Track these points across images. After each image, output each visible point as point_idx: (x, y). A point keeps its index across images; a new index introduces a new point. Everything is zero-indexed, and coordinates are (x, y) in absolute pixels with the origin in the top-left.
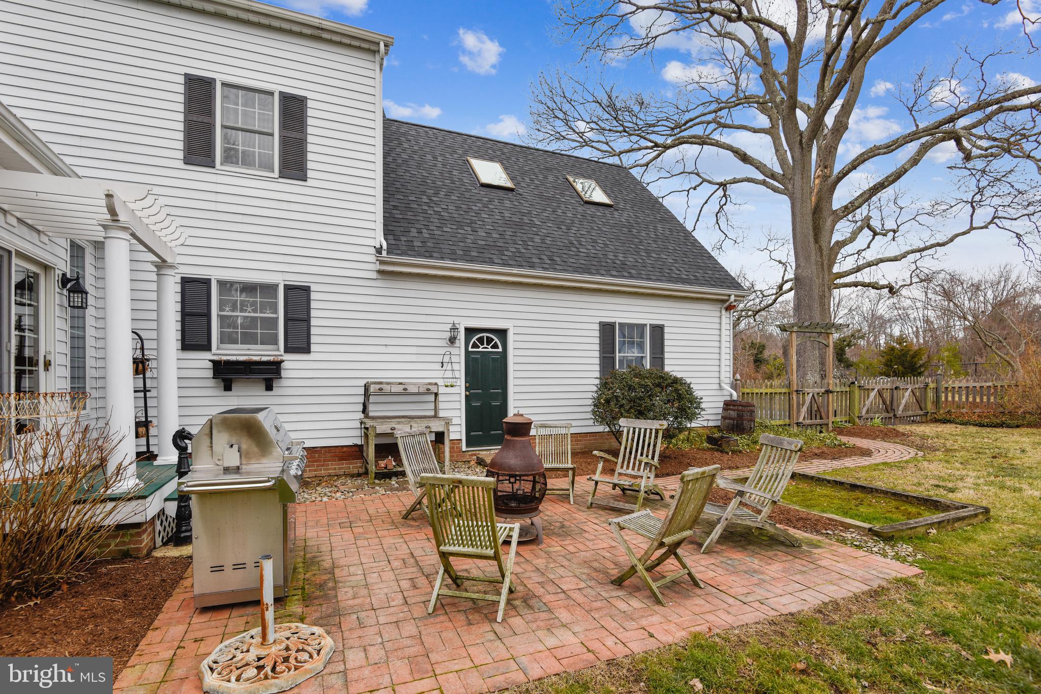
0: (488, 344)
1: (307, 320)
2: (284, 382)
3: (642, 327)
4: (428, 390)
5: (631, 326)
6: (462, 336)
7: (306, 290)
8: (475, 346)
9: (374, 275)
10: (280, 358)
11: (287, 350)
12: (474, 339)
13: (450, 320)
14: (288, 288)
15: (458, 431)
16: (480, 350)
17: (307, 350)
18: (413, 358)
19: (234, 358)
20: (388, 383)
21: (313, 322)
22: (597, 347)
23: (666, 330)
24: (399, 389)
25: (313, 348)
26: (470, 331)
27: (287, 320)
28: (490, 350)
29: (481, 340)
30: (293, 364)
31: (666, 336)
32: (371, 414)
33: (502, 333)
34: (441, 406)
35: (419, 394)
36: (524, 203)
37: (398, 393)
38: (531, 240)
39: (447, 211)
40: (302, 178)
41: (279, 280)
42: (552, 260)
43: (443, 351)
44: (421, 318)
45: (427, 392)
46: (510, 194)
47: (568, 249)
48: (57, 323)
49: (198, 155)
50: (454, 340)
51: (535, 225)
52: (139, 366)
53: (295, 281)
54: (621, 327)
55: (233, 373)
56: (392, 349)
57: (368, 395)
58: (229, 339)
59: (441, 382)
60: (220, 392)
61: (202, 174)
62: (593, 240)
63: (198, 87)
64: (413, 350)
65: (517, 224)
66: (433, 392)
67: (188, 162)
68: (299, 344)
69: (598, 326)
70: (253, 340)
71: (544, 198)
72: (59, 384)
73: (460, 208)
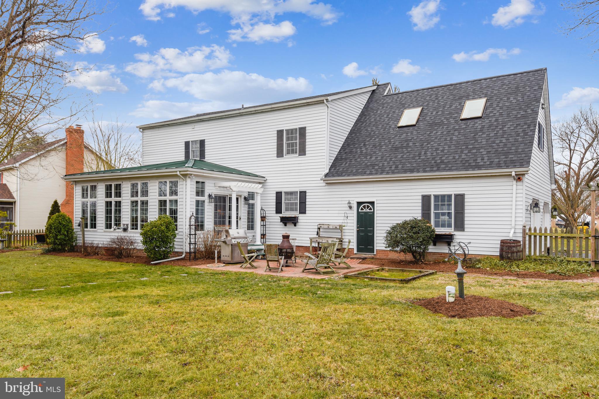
0: (367, 208)
1: (305, 203)
2: (299, 224)
3: (450, 196)
4: (336, 227)
5: (443, 196)
6: (355, 206)
7: (305, 192)
8: (362, 209)
9: (324, 184)
10: (297, 216)
11: (300, 213)
12: (362, 206)
13: (348, 199)
14: (300, 192)
15: (354, 245)
16: (364, 211)
17: (305, 213)
18: (337, 215)
19: (287, 216)
20: (323, 225)
21: (307, 203)
22: (420, 208)
23: (466, 197)
24: (326, 227)
25: (307, 212)
26: (359, 204)
27: (300, 203)
28: (368, 211)
29: (364, 207)
30: (302, 218)
31: (466, 200)
32: (321, 236)
33: (372, 203)
34: (344, 234)
35: (333, 229)
36: (415, 133)
37: (328, 228)
38: (396, 157)
39: (367, 149)
40: (305, 154)
41: (298, 190)
42: (397, 167)
43: (347, 212)
44: (340, 199)
45: (336, 228)
46: (411, 128)
47: (413, 158)
48: (243, 208)
49: (280, 154)
50: (350, 207)
51: (408, 146)
52: (263, 218)
53: (303, 189)
54: (436, 197)
55: (285, 221)
56: (330, 212)
57: (319, 229)
58: (287, 210)
59: (346, 224)
60: (283, 226)
61: (280, 160)
62: (437, 149)
63: (280, 133)
64: (337, 212)
65: (397, 149)
66: (341, 228)
67: (278, 157)
68: (303, 211)
69: (420, 198)
70: (292, 210)
71: (433, 125)
72: (243, 223)
73: (374, 146)
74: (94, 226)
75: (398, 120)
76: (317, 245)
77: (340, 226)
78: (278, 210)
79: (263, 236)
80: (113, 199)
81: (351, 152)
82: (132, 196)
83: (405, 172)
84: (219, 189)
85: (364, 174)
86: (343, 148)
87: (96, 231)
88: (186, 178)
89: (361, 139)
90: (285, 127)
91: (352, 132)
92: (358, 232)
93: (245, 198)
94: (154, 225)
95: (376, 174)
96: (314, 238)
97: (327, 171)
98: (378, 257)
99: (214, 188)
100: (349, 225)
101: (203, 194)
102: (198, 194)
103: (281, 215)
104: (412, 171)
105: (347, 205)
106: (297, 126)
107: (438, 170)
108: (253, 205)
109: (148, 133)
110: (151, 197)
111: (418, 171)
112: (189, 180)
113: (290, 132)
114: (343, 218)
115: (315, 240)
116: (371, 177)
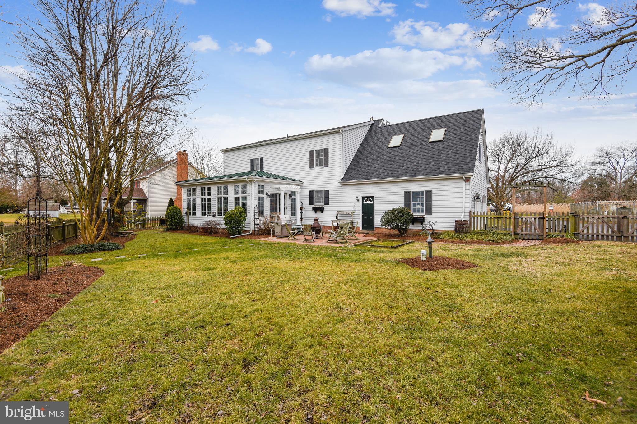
1: (328, 197)
2: (324, 211)
3: (422, 192)
5: (418, 192)
6: (361, 199)
7: (328, 191)
8: (365, 201)
9: (341, 185)
10: (323, 206)
11: (325, 204)
13: (356, 195)
14: (325, 191)
15: (360, 225)
17: (328, 204)
18: (349, 205)
19: (317, 206)
20: (340, 212)
21: (330, 198)
22: (404, 200)
23: (433, 192)
24: (342, 213)
26: (364, 198)
27: (325, 198)
30: (326, 207)
31: (433, 195)
32: (339, 219)
33: (372, 197)
34: (354, 217)
35: (347, 214)
36: (400, 151)
37: (344, 214)
38: (387, 167)
39: (368, 162)
40: (328, 166)
41: (324, 189)
42: (388, 174)
43: (356, 203)
44: (351, 195)
45: (349, 214)
46: (397, 148)
47: (399, 168)
48: (288, 202)
49: (312, 166)
50: (358, 200)
51: (395, 160)
52: (301, 208)
53: (327, 189)
54: (414, 193)
55: (316, 209)
56: (344, 203)
57: (338, 214)
58: (316, 202)
59: (355, 211)
60: (314, 213)
61: (312, 170)
62: (414, 162)
63: (312, 153)
64: (349, 203)
65: (388, 161)
66: (352, 214)
67: (310, 168)
68: (327, 203)
69: (404, 193)
70: (320, 202)
71: (411, 146)
72: (288, 211)
73: (373, 160)
74: (195, 214)
75: (389, 143)
76: (336, 225)
77: (351, 212)
78: (311, 203)
79: (301, 219)
80: (206, 197)
81: (358, 164)
82: (218, 195)
83: (394, 177)
84: (273, 189)
85: (367, 178)
86: (353, 161)
87: (196, 217)
88: (251, 182)
89: (364, 156)
90: (315, 149)
91: (359, 151)
92: (363, 216)
93: (289, 195)
94: (232, 213)
95: (375, 178)
96: (334, 220)
97: (343, 177)
98: (376, 232)
99: (269, 189)
100: (357, 211)
101: (262, 193)
102: (259, 193)
103: (313, 206)
104: (398, 176)
105: (356, 199)
106: (322, 147)
107: (415, 175)
108: (295, 199)
109: (228, 154)
110: (230, 195)
111: (402, 176)
112: (253, 184)
113: (318, 152)
114: (353, 207)
115: (335, 222)
116: (371, 180)
